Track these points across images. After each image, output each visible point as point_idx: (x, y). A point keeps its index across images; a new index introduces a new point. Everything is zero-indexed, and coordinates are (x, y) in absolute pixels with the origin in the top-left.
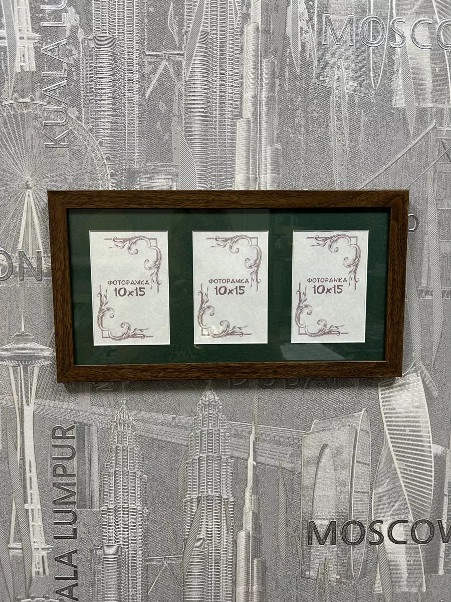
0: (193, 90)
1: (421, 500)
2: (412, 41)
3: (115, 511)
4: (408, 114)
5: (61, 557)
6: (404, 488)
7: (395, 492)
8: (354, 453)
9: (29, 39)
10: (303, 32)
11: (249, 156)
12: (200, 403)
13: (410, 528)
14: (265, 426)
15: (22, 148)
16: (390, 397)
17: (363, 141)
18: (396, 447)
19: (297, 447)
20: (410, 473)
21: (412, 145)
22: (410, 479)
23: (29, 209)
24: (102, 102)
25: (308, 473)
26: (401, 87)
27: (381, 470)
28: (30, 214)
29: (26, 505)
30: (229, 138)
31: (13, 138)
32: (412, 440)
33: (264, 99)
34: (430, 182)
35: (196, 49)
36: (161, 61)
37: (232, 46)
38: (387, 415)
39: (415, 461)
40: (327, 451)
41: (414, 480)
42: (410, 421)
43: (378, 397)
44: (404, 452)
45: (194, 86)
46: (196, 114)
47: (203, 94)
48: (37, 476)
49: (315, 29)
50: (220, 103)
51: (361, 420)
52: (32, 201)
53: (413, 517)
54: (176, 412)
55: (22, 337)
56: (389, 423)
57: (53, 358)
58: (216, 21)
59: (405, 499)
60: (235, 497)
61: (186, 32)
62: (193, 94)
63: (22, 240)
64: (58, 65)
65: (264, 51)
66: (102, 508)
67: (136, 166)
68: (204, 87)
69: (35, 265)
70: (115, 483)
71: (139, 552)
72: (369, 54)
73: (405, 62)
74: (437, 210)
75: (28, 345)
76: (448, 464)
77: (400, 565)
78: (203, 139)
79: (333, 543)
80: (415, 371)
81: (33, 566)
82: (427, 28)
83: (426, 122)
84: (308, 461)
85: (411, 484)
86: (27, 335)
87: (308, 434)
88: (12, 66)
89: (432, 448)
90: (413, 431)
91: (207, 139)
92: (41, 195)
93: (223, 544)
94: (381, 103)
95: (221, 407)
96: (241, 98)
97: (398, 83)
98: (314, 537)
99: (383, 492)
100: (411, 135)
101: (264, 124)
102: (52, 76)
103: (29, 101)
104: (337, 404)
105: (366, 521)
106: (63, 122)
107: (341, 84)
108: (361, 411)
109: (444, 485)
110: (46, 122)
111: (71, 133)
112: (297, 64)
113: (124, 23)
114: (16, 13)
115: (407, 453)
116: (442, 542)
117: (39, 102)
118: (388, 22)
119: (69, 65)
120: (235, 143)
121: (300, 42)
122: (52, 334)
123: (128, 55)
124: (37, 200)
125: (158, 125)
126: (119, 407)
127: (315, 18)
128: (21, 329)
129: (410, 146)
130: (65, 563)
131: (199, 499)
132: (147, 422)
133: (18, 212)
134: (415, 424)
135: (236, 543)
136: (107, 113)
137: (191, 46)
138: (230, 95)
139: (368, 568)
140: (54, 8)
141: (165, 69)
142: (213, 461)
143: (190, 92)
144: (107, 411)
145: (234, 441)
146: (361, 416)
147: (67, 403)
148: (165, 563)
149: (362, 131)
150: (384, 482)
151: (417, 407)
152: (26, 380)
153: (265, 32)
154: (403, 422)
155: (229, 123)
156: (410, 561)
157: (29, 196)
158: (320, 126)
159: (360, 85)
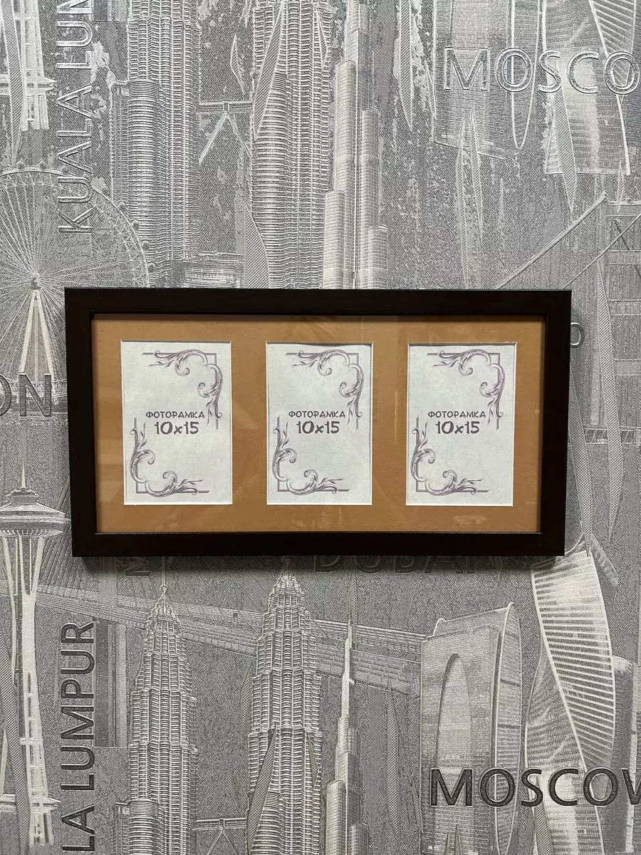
0: (264, 153)
1: (597, 739)
2: (569, 83)
3: (149, 750)
4: (565, 184)
5: (72, 817)
6: (572, 722)
7: (558, 726)
8: (497, 668)
9: (40, 86)
10: (417, 73)
11: (342, 243)
12: (273, 592)
13: (581, 782)
14: (367, 628)
15: (28, 233)
16: (548, 585)
17: (502, 221)
18: (559, 659)
19: (414, 659)
20: (580, 699)
21: (572, 227)
22: (581, 708)
23: (36, 315)
24: (139, 170)
25: (430, 696)
26: (556, 146)
27: (537, 694)
28: (36, 324)
29: (22, 739)
30: (314, 217)
31: (16, 219)
32: (583, 650)
33: (362, 164)
34: (599, 278)
35: (269, 98)
36: (221, 114)
37: (318, 93)
38: (545, 613)
39: (588, 681)
40: (458, 664)
41: (586, 710)
42: (577, 621)
43: (531, 586)
44: (569, 667)
45: (266, 148)
46: (269, 185)
47: (278, 159)
48: (39, 696)
49: (434, 69)
50: (302, 170)
51: (506, 620)
52: (40, 306)
53: (587, 766)
54: (239, 605)
55: (21, 497)
56: (547, 625)
57: (65, 527)
58: (296, 59)
59: (573, 738)
60: (323, 731)
61: (255, 75)
62: (265, 158)
63: (25, 359)
64: (78, 121)
65: (361, 100)
66: (132, 745)
67: (185, 257)
68: (279, 148)
69: (41, 395)
70: (151, 708)
71: (184, 813)
72: (509, 102)
73: (561, 111)
74: (611, 316)
75: (31, 508)
76: (636, 685)
77: (568, 838)
78: (278, 219)
79: (468, 802)
80: (584, 548)
81: (32, 829)
82: (590, 65)
83: (592, 194)
84: (429, 679)
85: (583, 715)
86: (29, 493)
87: (429, 639)
88: (18, 122)
89: (612, 662)
90: (584, 636)
91: (284, 220)
92: (52, 298)
93: (307, 800)
94: (528, 168)
95: (302, 599)
96: (331, 163)
97: (551, 141)
98: (440, 793)
99: (540, 727)
100: (571, 211)
101: (363, 200)
102: (71, 135)
103: (38, 169)
104: (472, 595)
105: (516, 769)
106: (85, 197)
107: (470, 141)
108: (506, 606)
109: (631, 718)
110: (62, 198)
111: (95, 211)
112: (410, 116)
113: (170, 63)
114: (23, 52)
115: (576, 669)
116: (629, 803)
117: (52, 171)
118: (536, 57)
119: (95, 121)
120: (323, 225)
121: (412, 86)
122: (64, 492)
123: (175, 107)
124: (48, 304)
125: (216, 201)
126: (158, 597)
127: (434, 54)
128: (20, 484)
129: (570, 228)
130: (77, 826)
131: (271, 734)
132: (197, 620)
133: (20, 322)
134: (585, 626)
135: (325, 801)
136: (144, 185)
137: (262, 95)
138: (315, 159)
139: (520, 840)
140: (74, 44)
141: (226, 124)
142: (291, 678)
143: (260, 156)
144: (141, 603)
145: (322, 649)
146: (507, 614)
147: (83, 591)
148: (221, 828)
149: (502, 206)
150: (541, 711)
151: (588, 601)
152: (26, 558)
153: (364, 74)
154: (567, 622)
155: (314, 198)
156: (583, 831)
157: (36, 299)
158: (442, 201)
159: (497, 144)
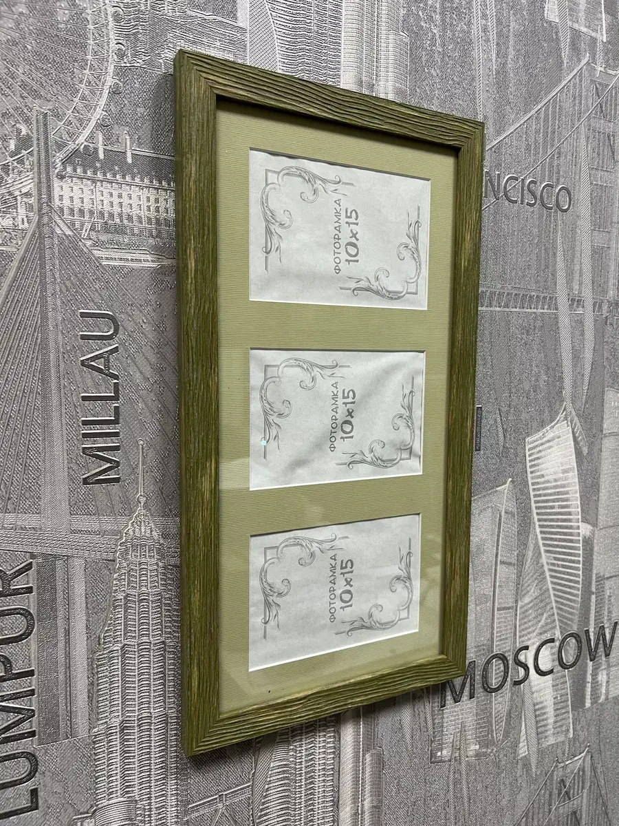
1: (568, 606)
3: (122, 730)
4: (561, 35)
6: (552, 592)
7: (542, 599)
8: (497, 549)
11: (362, 44)
13: (556, 650)
16: (538, 458)
17: (512, 60)
18: (544, 532)
20: (559, 569)
21: (566, 82)
22: (559, 577)
27: (527, 570)
32: (561, 520)
38: (534, 487)
39: (563, 551)
41: (562, 579)
42: (558, 492)
43: (525, 460)
44: (551, 539)
51: (505, 497)
53: (561, 632)
56: (536, 499)
59: (552, 608)
66: (96, 730)
74: (591, 183)
76: (595, 548)
77: (547, 707)
79: (471, 696)
80: (566, 419)
83: (579, 53)
89: (581, 529)
90: (562, 507)
98: (448, 693)
99: (529, 604)
100: (565, 66)
104: (477, 474)
105: (509, 651)
108: (505, 483)
109: (592, 580)
115: (556, 540)
116: (588, 661)
120: (341, 13)
134: (563, 496)
135: (339, 734)
139: (512, 722)
144: (108, 523)
146: (506, 491)
148: (220, 805)
150: (531, 587)
151: (567, 471)
154: (551, 494)
156: (557, 697)
